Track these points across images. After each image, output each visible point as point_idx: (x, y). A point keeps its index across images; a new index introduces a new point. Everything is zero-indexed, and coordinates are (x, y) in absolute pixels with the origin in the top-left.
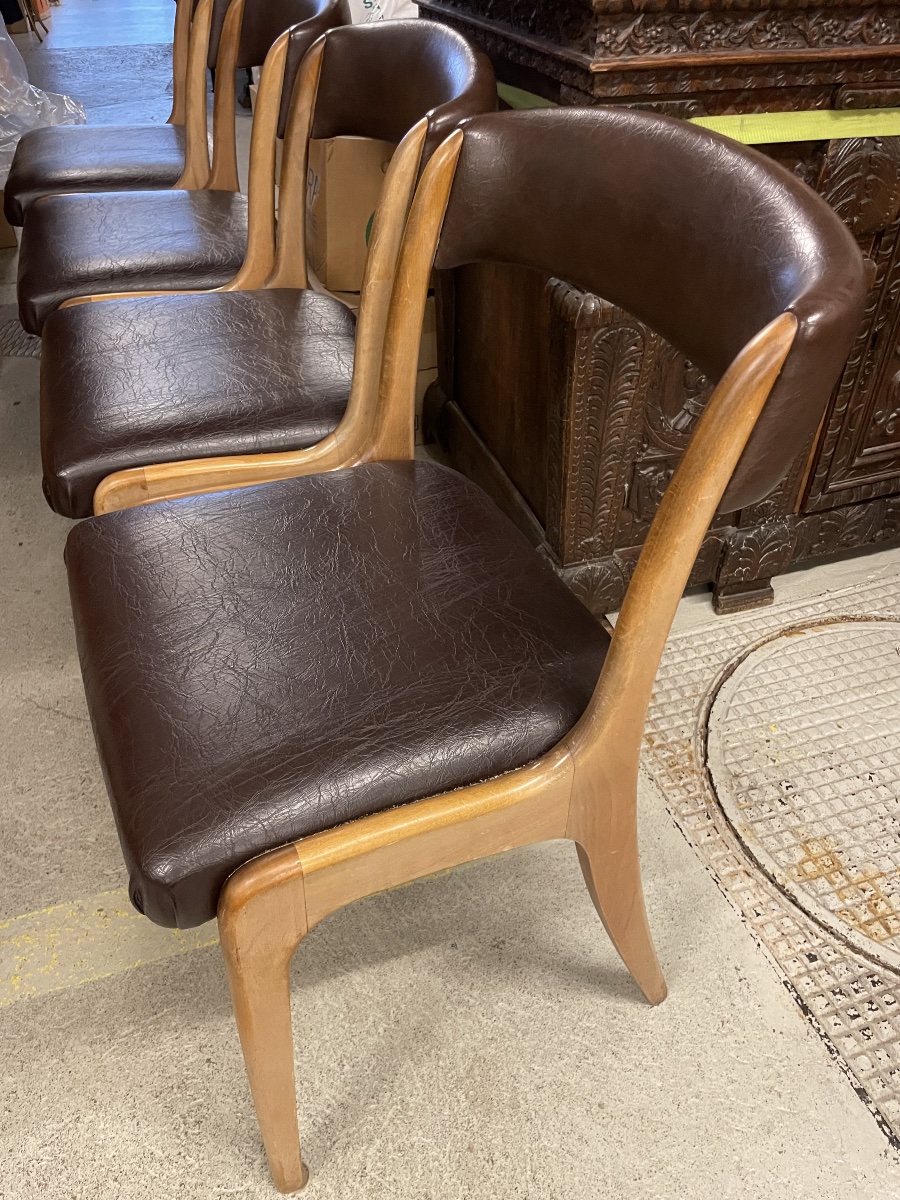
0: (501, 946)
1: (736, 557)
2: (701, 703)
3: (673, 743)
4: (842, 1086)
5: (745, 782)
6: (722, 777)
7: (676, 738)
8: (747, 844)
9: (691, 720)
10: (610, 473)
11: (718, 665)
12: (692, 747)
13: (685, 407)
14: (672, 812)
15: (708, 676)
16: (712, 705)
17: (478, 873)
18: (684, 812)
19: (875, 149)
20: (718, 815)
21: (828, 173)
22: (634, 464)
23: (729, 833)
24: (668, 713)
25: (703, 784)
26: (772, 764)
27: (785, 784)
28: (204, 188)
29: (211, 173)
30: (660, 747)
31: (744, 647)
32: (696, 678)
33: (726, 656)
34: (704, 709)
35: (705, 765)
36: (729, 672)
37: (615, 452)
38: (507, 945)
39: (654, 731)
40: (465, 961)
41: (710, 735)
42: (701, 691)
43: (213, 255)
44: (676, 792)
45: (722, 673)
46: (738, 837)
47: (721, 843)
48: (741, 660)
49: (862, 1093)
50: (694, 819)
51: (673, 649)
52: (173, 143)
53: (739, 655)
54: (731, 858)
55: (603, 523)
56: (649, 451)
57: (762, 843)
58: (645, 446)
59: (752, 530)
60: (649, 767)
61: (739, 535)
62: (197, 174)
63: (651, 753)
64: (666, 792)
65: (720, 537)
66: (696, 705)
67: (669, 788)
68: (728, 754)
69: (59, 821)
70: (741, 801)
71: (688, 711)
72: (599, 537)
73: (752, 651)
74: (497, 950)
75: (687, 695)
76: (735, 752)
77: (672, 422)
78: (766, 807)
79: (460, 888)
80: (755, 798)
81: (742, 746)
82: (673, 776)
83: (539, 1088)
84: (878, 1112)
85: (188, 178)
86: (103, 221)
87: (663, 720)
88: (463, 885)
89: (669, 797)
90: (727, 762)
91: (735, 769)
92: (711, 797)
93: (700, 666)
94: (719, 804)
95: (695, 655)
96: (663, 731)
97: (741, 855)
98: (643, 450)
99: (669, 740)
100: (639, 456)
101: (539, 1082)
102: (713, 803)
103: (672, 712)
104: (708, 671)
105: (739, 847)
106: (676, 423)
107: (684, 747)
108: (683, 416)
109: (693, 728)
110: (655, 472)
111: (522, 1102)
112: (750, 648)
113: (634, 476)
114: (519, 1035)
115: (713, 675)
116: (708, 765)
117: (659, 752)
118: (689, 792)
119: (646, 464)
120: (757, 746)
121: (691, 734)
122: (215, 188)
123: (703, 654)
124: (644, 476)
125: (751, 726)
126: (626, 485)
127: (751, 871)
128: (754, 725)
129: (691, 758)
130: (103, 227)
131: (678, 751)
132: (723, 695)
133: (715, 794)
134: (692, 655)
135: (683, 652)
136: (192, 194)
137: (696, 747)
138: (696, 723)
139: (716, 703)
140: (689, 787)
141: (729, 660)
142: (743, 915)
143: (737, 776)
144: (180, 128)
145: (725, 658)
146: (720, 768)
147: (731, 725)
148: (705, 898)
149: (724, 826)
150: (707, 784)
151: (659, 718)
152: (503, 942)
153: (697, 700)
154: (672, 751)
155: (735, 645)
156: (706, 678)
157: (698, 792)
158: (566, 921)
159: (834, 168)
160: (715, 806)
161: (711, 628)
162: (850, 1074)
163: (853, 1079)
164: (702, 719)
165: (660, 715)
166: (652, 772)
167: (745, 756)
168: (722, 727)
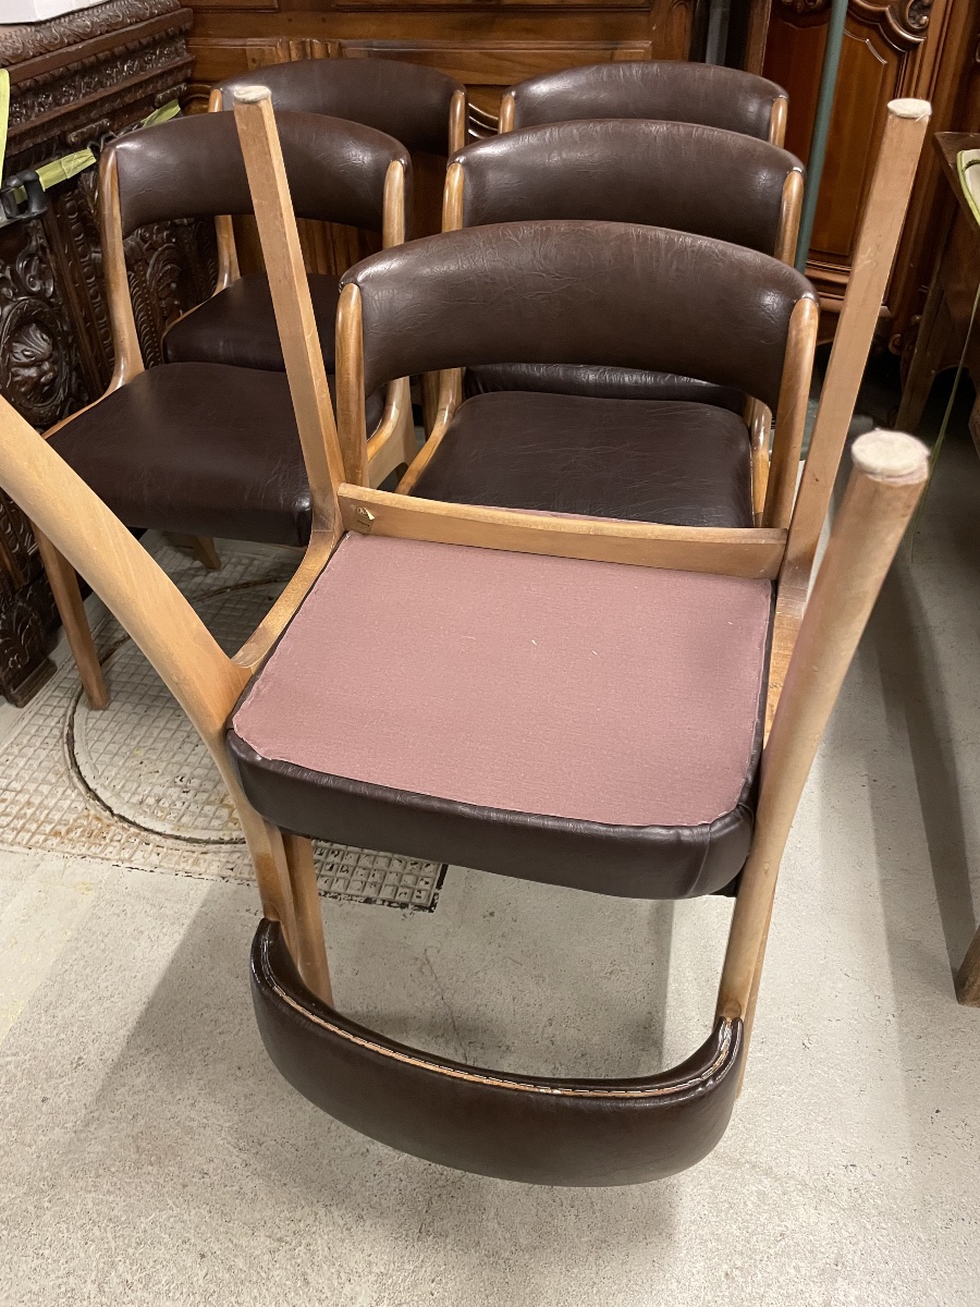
2: (70, 777)
3: (75, 820)
4: (356, 909)
5: (151, 801)
6: (132, 812)
7: (74, 816)
8: (187, 836)
9: (73, 795)
11: (58, 742)
12: (92, 812)
14: (120, 863)
15: (57, 755)
16: (80, 773)
17: (12, 1040)
18: (127, 856)
20: (152, 837)
23: (170, 842)
24: (51, 805)
25: (123, 828)
26: (157, 775)
27: (178, 780)
30: (68, 832)
31: (65, 715)
32: (48, 765)
33: (56, 732)
34: (76, 780)
35: (113, 814)
36: (71, 740)
38: (85, 1057)
39: (53, 825)
40: (64, 1099)
41: (98, 792)
42: (62, 770)
44: (110, 849)
45: (66, 746)
46: (177, 838)
47: (170, 851)
48: (71, 726)
49: (368, 901)
50: (139, 855)
51: (11, 758)
53: (67, 723)
54: (185, 854)
57: (196, 828)
60: (74, 851)
63: (66, 842)
64: (102, 855)
66: (67, 782)
67: (101, 852)
68: (122, 794)
70: (160, 814)
71: (65, 791)
73: (74, 713)
75: (54, 781)
76: (127, 788)
78: (179, 804)
79: (9, 1063)
80: (167, 805)
81: (127, 781)
82: (97, 841)
83: (193, 1105)
84: (384, 901)
87: (54, 812)
88: (9, 1059)
89: (109, 856)
90: (126, 799)
91: (136, 799)
92: (137, 831)
93: (44, 753)
94: (146, 830)
95: (32, 750)
96: (61, 819)
97: (189, 847)
99: (71, 821)
101: (191, 1101)
102: (142, 833)
103: (54, 801)
104: (54, 752)
105: (185, 843)
107: (88, 816)
109: (81, 799)
111: (191, 1124)
112: (69, 713)
114: (150, 1093)
115: (60, 753)
116: (115, 812)
117: (71, 835)
118: (119, 841)
120: (138, 772)
121: (83, 805)
123: (38, 744)
125: (121, 764)
127: (205, 850)
128: (122, 761)
129: (98, 819)
131: (85, 823)
132: (80, 760)
133: (138, 826)
134: (29, 751)
137: (95, 809)
138: (79, 794)
139: (81, 768)
140: (116, 838)
141: (62, 733)
142: (223, 878)
143: (141, 803)
145: (58, 734)
146: (125, 807)
147: (106, 774)
148: (192, 892)
149: (163, 840)
150: (126, 825)
151: (48, 815)
152: (80, 1058)
153: (65, 778)
154: (79, 827)
155: (56, 719)
156: (56, 759)
157: (125, 836)
160: (145, 833)
161: (26, 721)
162: (354, 898)
163: (358, 899)
164: (81, 787)
165: (46, 812)
166: (79, 853)
167: (135, 785)
168: (100, 781)
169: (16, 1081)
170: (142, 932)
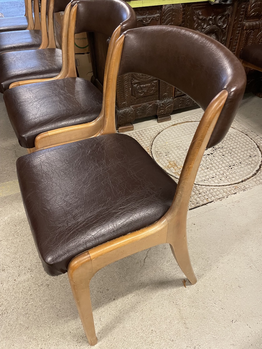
1: (160, 107)
2: (152, 140)
5: (159, 153)
6: (154, 152)
7: (145, 146)
9: (149, 143)
10: (126, 86)
11: (157, 132)
12: (149, 148)
16: (154, 140)
19: (174, 7)
21: (164, 12)
22: (132, 84)
26: (165, 149)
27: (167, 152)
28: (33, 29)
29: (34, 25)
31: (163, 129)
32: (151, 135)
33: (159, 131)
34: (152, 141)
35: (151, 150)
36: (159, 134)
37: (126, 80)
41: (153, 145)
42: (152, 137)
43: (34, 42)
45: (157, 134)
48: (162, 131)
51: (147, 130)
52: (26, 20)
55: (127, 98)
56: (135, 80)
57: (160, 163)
59: (163, 101)
61: (160, 102)
62: (31, 26)
65: (156, 103)
66: (151, 140)
68: (156, 148)
70: (158, 156)
71: (149, 141)
72: (126, 102)
73: (165, 129)
75: (149, 138)
76: (158, 148)
78: (163, 157)
80: (160, 155)
81: (159, 146)
85: (29, 27)
86: (9, 37)
93: (153, 133)
98: (133, 80)
100: (133, 82)
103: (145, 142)
107: (147, 148)
110: (137, 86)
113: (132, 87)
115: (155, 134)
119: (135, 84)
120: (163, 146)
121: (149, 145)
122: (36, 29)
123: (154, 131)
124: (135, 87)
126: (130, 89)
128: (163, 143)
130: (9, 38)
132: (157, 138)
134: (151, 131)
135: (149, 131)
136: (30, 31)
143: (157, 152)
144: (27, 15)
147: (158, 143)
150: (151, 154)
153: (151, 139)
155: (161, 129)
156: (153, 135)
159: (165, 11)
161: (156, 126)
164: (152, 142)
167: (160, 148)
168: (155, 144)
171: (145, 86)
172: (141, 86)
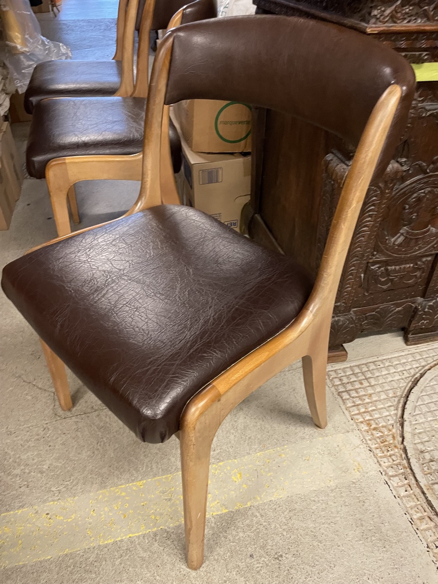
0: (280, 558)
1: (421, 315)
2: (399, 402)
3: (383, 427)
5: (428, 456)
6: (413, 452)
7: (384, 424)
8: (430, 498)
9: (393, 413)
10: (353, 268)
11: (409, 377)
12: (394, 430)
13: (401, 231)
14: (384, 473)
15: (403, 384)
16: (405, 403)
17: (266, 507)
18: (390, 474)
20: (411, 477)
22: (368, 263)
23: (418, 491)
24: (379, 407)
25: (401, 455)
28: (131, 96)
29: (135, 87)
30: (375, 429)
31: (424, 367)
32: (396, 386)
33: (412, 372)
34: (401, 405)
35: (402, 443)
36: (416, 382)
37: (357, 257)
38: (284, 558)
39: (371, 418)
40: (258, 567)
41: (406, 424)
42: (399, 394)
43: (134, 135)
44: (385, 460)
45: (411, 383)
46: (424, 493)
47: (413, 496)
48: (422, 376)
50: (396, 479)
51: (382, 366)
52: (114, 71)
53: (421, 372)
54: (420, 508)
55: (346, 295)
56: (377, 256)
58: (375, 253)
59: (432, 300)
60: (369, 442)
61: (424, 303)
62: (127, 88)
63: (370, 433)
64: (379, 459)
65: (413, 303)
66: (395, 403)
67: (381, 457)
68: (416, 437)
69: (29, 454)
70: (425, 469)
71: (391, 406)
72: (343, 303)
73: (429, 369)
74: (278, 561)
75: (390, 395)
76: (421, 436)
77: (393, 240)
79: (256, 516)
80: (434, 468)
81: (425, 432)
82: (383, 449)
85: (122, 90)
86: (75, 114)
87: (376, 412)
88: (258, 514)
89: (382, 463)
90: (416, 442)
91: (420, 447)
92: (406, 465)
93: (397, 377)
94: (411, 469)
95: (394, 370)
96: (377, 419)
97: (425, 505)
98: (373, 255)
99: (380, 425)
100: (371, 259)
102: (408, 469)
103: (382, 406)
104: (402, 381)
105: (425, 501)
106: (395, 241)
107: (390, 430)
108: (399, 237)
109: (395, 418)
110: (379, 268)
112: (427, 368)
113: (367, 270)
115: (405, 384)
116: (405, 443)
117: (374, 432)
118: (394, 461)
119: (374, 263)
121: (393, 422)
122: (136, 96)
123: (399, 370)
124: (372, 269)
125: (429, 419)
126: (362, 275)
127: (432, 517)
128: (432, 419)
129: (394, 438)
130: (75, 118)
131: (386, 433)
132: (412, 397)
133: (409, 463)
134: (392, 370)
135: (387, 368)
136: (124, 99)
137: (396, 431)
138: (396, 415)
139: (408, 402)
140: (393, 457)
141: (415, 375)
142: (428, 547)
143: (422, 452)
144: (119, 62)
145: (413, 373)
146: (412, 446)
147: (417, 417)
148: (405, 534)
149: (415, 485)
150: (404, 456)
151: (374, 410)
152: (281, 556)
153: (396, 399)
154: (382, 432)
155: (418, 365)
156: (401, 385)
157: (398, 461)
158: (319, 544)
160: (409, 471)
161: (403, 354)
164: (400, 412)
165: (374, 408)
166: (370, 445)
167: (427, 439)
168: (412, 419)
169: (250, 530)
170: (362, 525)
171: (400, 268)
172: (389, 268)
